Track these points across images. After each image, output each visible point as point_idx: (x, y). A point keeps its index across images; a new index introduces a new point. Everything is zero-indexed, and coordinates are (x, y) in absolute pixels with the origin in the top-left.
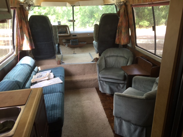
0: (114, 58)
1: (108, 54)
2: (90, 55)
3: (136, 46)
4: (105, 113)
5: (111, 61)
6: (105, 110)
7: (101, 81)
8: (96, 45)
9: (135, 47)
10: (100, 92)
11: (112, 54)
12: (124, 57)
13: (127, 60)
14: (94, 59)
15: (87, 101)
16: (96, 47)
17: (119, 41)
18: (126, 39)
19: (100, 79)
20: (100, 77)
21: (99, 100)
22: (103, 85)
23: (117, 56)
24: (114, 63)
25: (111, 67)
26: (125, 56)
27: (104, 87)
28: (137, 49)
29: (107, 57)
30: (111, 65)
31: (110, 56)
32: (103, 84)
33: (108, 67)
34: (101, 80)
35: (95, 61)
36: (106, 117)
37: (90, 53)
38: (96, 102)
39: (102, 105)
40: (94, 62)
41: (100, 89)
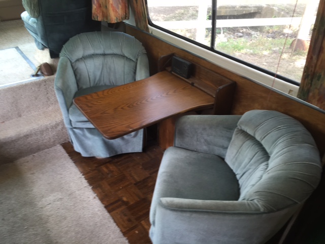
0: (98, 62)
1: (79, 53)
2: (21, 53)
3: (149, 26)
4: (112, 221)
5: (91, 69)
6: (109, 212)
7: (77, 131)
8: (35, 26)
9: (147, 28)
10: (79, 154)
11: (91, 51)
12: (123, 56)
13: (133, 64)
14: (40, 69)
15: (51, 198)
16: (36, 34)
17: (103, 12)
18: (120, 7)
19: (74, 126)
20: (70, 121)
21: (85, 183)
22: (83, 138)
23: (104, 55)
24: (98, 74)
25: (92, 85)
26: (126, 55)
27: (89, 143)
28: (154, 34)
29: (78, 60)
30: (91, 79)
31: (84, 58)
32: (84, 135)
33: (84, 87)
34: (75, 128)
35: (43, 74)
36: (121, 234)
37: (17, 48)
38: (77, 192)
39: (97, 198)
40: (42, 78)
41: (77, 148)
